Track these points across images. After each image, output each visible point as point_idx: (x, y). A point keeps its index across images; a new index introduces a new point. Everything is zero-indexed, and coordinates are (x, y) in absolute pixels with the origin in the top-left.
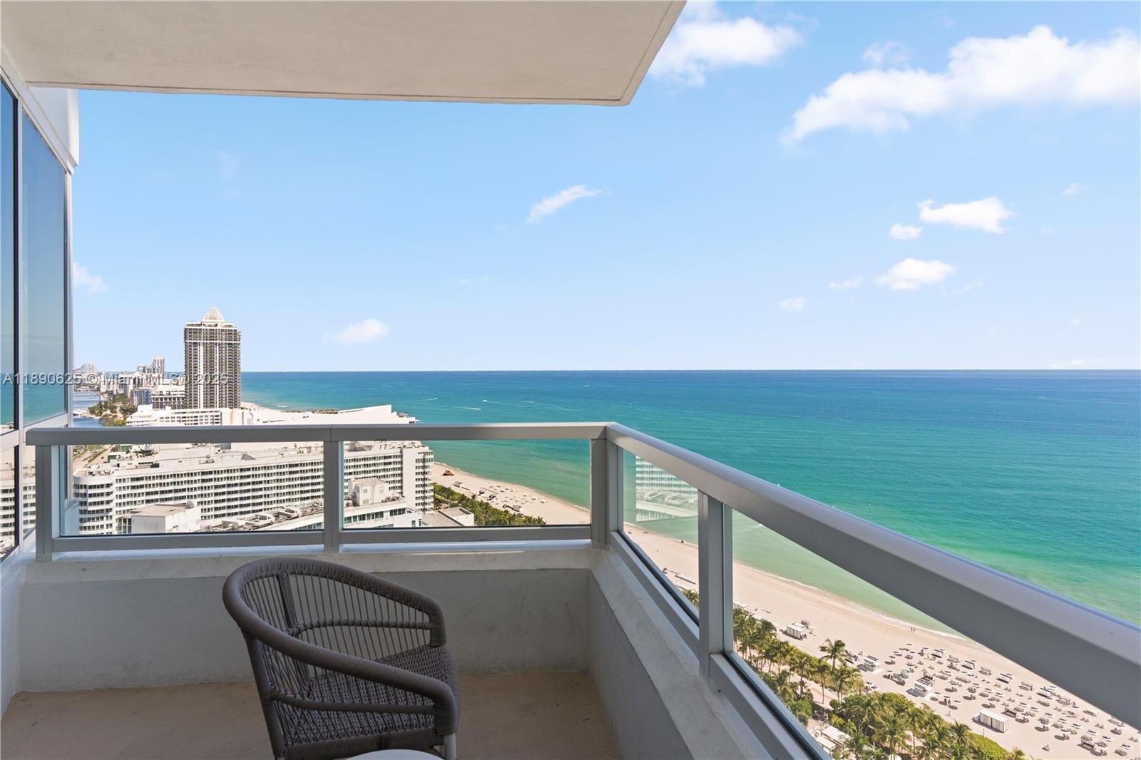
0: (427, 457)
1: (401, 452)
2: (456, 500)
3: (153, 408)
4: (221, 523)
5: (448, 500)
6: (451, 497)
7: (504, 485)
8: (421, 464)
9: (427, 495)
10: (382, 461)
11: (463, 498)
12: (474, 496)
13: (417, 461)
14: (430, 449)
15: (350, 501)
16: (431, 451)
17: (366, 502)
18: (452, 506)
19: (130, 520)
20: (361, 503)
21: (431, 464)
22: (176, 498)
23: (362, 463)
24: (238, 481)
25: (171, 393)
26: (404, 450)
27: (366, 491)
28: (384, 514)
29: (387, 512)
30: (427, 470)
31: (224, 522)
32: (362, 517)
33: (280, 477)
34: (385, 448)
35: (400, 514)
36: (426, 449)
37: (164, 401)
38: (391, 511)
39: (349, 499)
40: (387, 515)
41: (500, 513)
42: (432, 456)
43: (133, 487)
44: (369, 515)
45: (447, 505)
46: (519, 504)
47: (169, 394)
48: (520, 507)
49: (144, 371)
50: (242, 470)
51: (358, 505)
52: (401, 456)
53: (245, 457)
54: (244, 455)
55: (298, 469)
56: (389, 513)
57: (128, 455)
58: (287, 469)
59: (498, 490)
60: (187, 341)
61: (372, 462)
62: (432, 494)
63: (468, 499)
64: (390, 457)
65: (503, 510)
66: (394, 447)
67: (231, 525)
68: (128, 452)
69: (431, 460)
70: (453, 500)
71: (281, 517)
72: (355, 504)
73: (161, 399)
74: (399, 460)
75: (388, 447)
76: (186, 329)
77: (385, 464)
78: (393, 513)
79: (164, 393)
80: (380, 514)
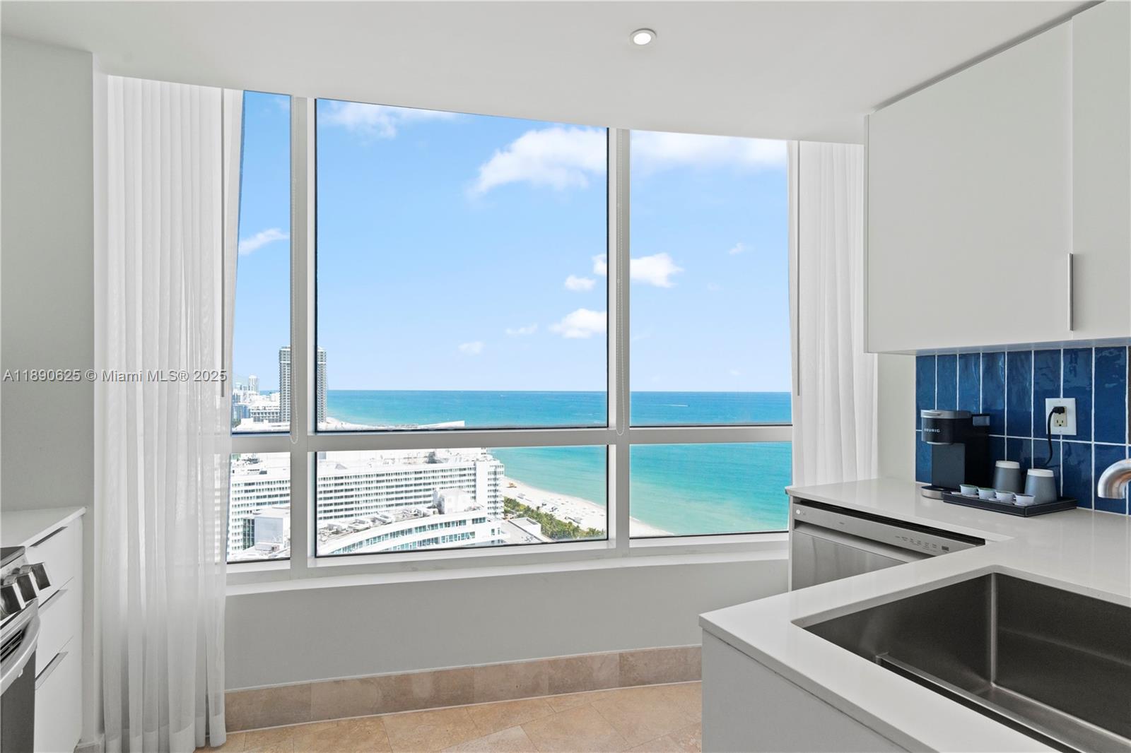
0: (498, 470)
1: (474, 465)
2: (521, 511)
3: (255, 421)
4: (326, 526)
5: (514, 511)
6: (517, 508)
7: (564, 498)
8: (493, 476)
9: (498, 505)
10: (459, 473)
11: (528, 510)
12: (538, 508)
13: (489, 473)
14: (501, 462)
15: (436, 510)
16: (502, 465)
17: (450, 510)
18: (519, 516)
19: (253, 521)
20: (446, 510)
21: (502, 476)
22: (281, 502)
23: (441, 474)
24: (333, 488)
25: (267, 408)
26: (478, 463)
27: (450, 500)
28: (467, 522)
29: (469, 520)
30: (498, 482)
31: (330, 525)
32: (448, 524)
33: (368, 485)
34: (460, 461)
35: (481, 522)
36: (497, 463)
37: (261, 415)
38: (473, 520)
39: (434, 507)
40: (469, 523)
41: (565, 525)
42: (502, 469)
43: (246, 491)
44: (453, 523)
45: (512, 516)
46: (580, 517)
47: (265, 409)
48: (581, 519)
49: (241, 389)
50: (336, 478)
51: (443, 513)
52: (475, 469)
53: (338, 466)
54: (338, 465)
55: (385, 478)
56: (471, 521)
57: (239, 463)
58: (375, 479)
59: (559, 503)
60: (282, 362)
61: (449, 473)
62: (503, 504)
63: (533, 511)
64: (465, 469)
65: (567, 521)
66: (467, 461)
67: (335, 528)
68: (238, 460)
69: (501, 473)
70: (518, 511)
71: (377, 522)
72: (441, 512)
73: (259, 414)
74: (472, 472)
75: (462, 461)
76: (280, 351)
77: (461, 475)
78: (475, 521)
79: (261, 408)
80: (462, 522)
